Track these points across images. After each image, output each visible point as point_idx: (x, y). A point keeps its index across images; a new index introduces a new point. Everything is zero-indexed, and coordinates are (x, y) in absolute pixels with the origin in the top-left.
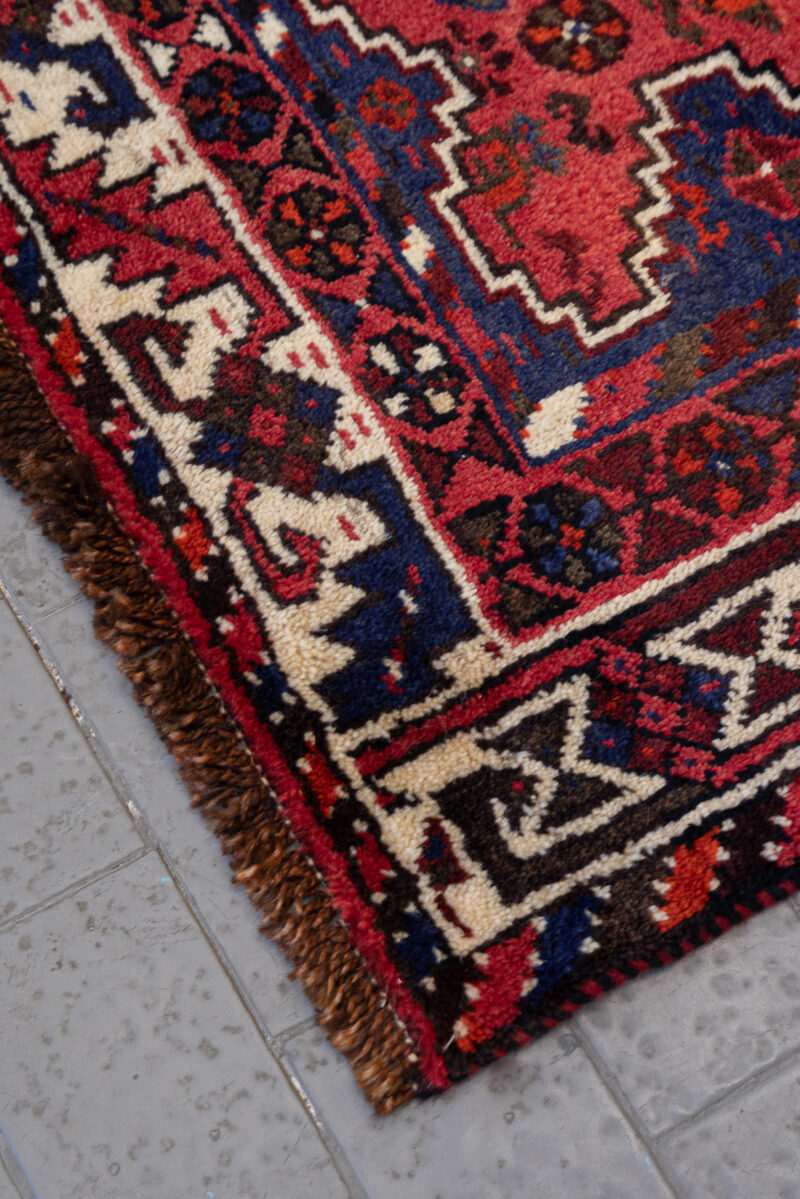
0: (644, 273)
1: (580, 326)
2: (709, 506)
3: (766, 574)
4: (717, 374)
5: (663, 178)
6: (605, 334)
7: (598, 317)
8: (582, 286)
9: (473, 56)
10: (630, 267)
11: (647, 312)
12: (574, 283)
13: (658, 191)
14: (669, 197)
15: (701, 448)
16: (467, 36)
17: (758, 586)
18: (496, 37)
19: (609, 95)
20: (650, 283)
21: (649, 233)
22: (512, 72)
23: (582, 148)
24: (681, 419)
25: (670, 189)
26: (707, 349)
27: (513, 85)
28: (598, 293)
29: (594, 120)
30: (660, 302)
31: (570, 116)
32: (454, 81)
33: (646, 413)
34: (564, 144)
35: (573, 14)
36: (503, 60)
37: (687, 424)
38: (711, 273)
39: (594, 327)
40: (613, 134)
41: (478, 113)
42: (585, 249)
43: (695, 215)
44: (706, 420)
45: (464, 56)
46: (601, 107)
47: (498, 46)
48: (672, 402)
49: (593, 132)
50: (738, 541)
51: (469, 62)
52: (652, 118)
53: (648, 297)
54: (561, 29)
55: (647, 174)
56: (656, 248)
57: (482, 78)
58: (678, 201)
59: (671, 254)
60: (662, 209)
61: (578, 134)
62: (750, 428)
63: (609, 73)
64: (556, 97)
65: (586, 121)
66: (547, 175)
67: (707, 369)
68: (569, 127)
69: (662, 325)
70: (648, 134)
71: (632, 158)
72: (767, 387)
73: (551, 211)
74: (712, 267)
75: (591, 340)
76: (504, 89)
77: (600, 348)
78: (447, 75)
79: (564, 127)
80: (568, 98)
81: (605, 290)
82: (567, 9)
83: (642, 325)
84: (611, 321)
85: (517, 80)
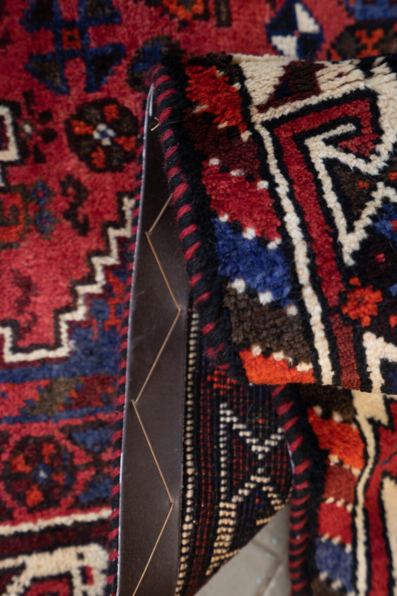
0: (64, 328)
1: (8, 344)
2: (21, 498)
3: (29, 553)
4: (72, 413)
5: (107, 269)
6: (20, 357)
7: (21, 344)
8: (22, 320)
9: (32, 125)
10: (57, 320)
11: (51, 354)
12: (18, 315)
13: (100, 277)
14: (104, 283)
15: (37, 458)
16: (33, 108)
17: (20, 560)
18: (51, 117)
19: (102, 194)
20: (64, 336)
21: (80, 301)
22: (51, 149)
23: (68, 224)
24: (34, 434)
25: (107, 278)
26: (74, 395)
27: (48, 158)
28: (29, 330)
29: (84, 210)
30: (62, 352)
31: (71, 199)
32: (12, 139)
33: (15, 420)
34: (60, 217)
35: (109, 119)
36: (49, 136)
37: (35, 438)
38: (104, 345)
39: (15, 349)
40: (91, 226)
41: (16, 169)
42: (37, 295)
43: (113, 302)
44: (50, 440)
45: (26, 123)
46: (93, 201)
47: (50, 125)
48: (35, 419)
49: (80, 218)
50: (24, 527)
51: (28, 128)
52: (119, 224)
53: (58, 344)
54: (95, 128)
55: (98, 262)
56: (80, 314)
57: (31, 144)
58: (107, 288)
59: (85, 322)
60: (95, 289)
61: (70, 214)
62: (72, 454)
63: (108, 177)
64: (70, 180)
65: (80, 209)
66: (37, 235)
67: (68, 407)
68: (67, 206)
69: (56, 367)
70: (113, 233)
71: (94, 246)
72: (96, 433)
73: (28, 261)
74: (105, 341)
75: (10, 357)
76: (40, 158)
77: (12, 365)
78: (10, 133)
79: (63, 205)
80: (78, 185)
81: (34, 329)
82: (106, 114)
83: (44, 361)
84: (27, 350)
85: (51, 154)
